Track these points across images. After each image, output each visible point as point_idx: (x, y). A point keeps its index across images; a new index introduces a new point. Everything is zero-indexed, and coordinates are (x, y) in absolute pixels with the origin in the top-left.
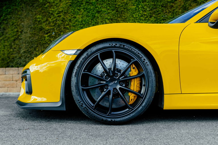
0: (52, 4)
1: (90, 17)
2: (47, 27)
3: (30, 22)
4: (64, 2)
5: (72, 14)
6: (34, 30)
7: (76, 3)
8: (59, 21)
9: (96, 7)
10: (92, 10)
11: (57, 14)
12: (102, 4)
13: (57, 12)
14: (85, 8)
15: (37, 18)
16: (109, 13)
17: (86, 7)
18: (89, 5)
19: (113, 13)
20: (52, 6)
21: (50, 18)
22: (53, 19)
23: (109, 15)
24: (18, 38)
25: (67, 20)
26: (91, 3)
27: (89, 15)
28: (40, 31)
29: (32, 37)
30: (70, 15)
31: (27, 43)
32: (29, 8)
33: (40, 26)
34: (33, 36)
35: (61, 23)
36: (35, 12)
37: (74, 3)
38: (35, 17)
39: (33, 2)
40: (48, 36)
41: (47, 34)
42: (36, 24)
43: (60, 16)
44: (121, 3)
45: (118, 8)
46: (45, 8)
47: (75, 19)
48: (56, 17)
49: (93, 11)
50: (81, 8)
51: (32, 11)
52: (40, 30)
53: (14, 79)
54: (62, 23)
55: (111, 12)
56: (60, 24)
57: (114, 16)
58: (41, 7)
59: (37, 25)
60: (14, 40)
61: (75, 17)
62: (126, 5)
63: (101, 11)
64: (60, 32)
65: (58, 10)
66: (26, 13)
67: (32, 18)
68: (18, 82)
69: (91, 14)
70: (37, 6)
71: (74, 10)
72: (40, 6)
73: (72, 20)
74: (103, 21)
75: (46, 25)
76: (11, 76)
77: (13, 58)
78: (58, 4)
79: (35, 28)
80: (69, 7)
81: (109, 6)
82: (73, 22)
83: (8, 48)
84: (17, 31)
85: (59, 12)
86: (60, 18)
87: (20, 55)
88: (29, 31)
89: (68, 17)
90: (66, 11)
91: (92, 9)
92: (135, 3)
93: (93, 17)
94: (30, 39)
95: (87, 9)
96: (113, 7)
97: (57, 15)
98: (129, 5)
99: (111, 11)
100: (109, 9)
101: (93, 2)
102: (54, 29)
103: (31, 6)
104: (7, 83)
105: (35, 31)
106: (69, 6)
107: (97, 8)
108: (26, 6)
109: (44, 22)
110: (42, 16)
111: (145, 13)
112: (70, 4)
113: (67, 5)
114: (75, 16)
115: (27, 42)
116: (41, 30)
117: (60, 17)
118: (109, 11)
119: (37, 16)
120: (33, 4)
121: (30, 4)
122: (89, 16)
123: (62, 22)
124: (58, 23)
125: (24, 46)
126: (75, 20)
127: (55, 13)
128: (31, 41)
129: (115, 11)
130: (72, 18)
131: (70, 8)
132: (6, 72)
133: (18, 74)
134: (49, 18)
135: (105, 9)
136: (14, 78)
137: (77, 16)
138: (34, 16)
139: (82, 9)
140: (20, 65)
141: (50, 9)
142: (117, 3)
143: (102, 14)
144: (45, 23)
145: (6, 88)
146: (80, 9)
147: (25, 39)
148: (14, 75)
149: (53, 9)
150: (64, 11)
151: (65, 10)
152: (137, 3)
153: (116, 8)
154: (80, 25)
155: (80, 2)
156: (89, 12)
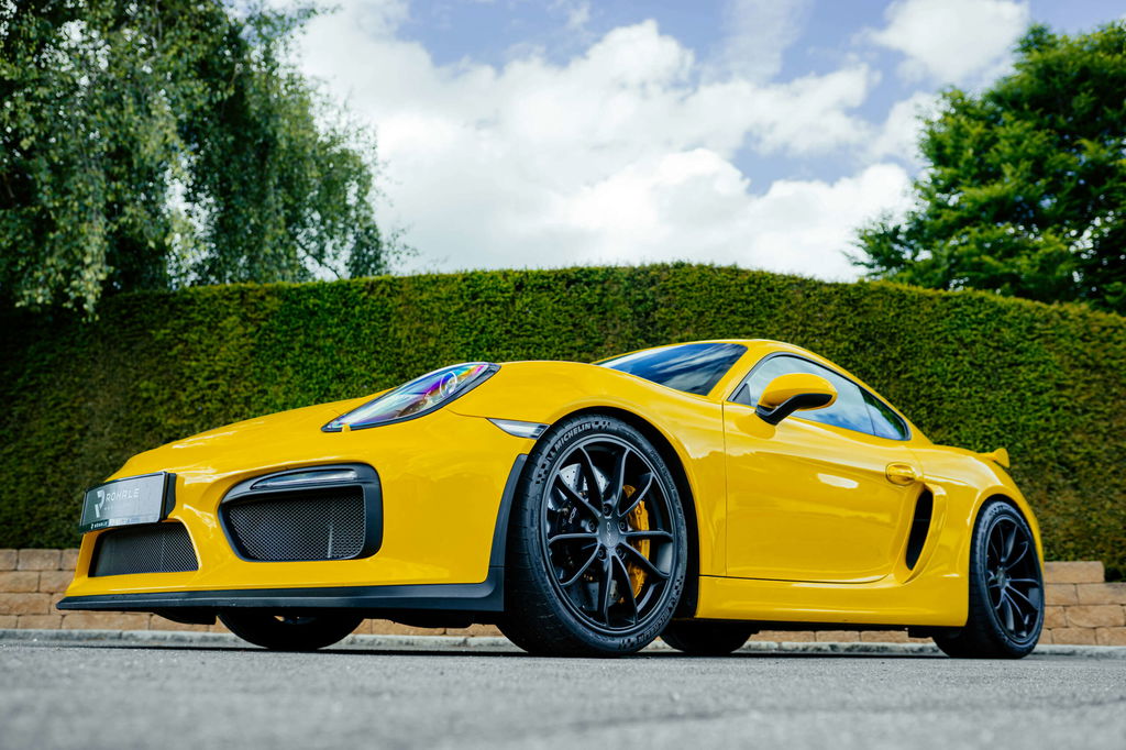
0: (193, 347)
1: (311, 394)
2: (170, 421)
3: (116, 401)
4: (231, 343)
5: (255, 382)
6: (126, 429)
7: (271, 348)
8: (210, 401)
9: (335, 363)
10: (321, 371)
11: (208, 379)
12: (356, 352)
13: (206, 374)
14: (298, 362)
15: (141, 391)
17: (301, 361)
18: (311, 353)
19: (387, 381)
20: (191, 351)
21: (184, 390)
22: (192, 394)
23: (374, 386)
24: (71, 451)
25: (239, 400)
26: (319, 349)
27: (311, 386)
28: (148, 431)
29: (119, 449)
30: (248, 384)
31: (100, 468)
32: (116, 356)
33: (148, 414)
34: (122, 446)
35: (216, 409)
36: (136, 368)
37: (265, 345)
38: (132, 387)
39: (132, 339)
42: (136, 407)
43: (217, 386)
44: (417, 351)
45: (406, 366)
46: (170, 357)
47: (262, 397)
48: (201, 389)
49: (325, 374)
50: (285, 363)
51: (127, 367)
52: (146, 428)
53: (43, 588)
54: (220, 410)
55: (381, 379)
56: (214, 412)
58: (157, 354)
59: (139, 413)
60: (56, 458)
61: (264, 392)
62: (434, 357)
63: (349, 375)
65: (210, 366)
66: (104, 372)
67: (123, 390)
68: (55, 596)
69: (317, 383)
70: (143, 351)
71: (263, 369)
72: (154, 350)
73: (253, 399)
75: (169, 414)
76: (36, 575)
77: (45, 519)
78: (212, 346)
79: (132, 420)
80: (246, 359)
81: (377, 359)
82: (257, 408)
83: (29, 483)
84: (70, 429)
85: (213, 374)
86: (215, 392)
87: (69, 507)
88: (108, 430)
89: (241, 389)
90: (235, 371)
91: (321, 368)
92: (462, 350)
93: (322, 393)
94: (111, 457)
95: (304, 367)
96: (389, 362)
97: (207, 383)
98: (441, 356)
100: (374, 370)
101: (325, 346)
102: (192, 425)
103: (125, 350)
104: (19, 598)
105: (128, 432)
106: (247, 355)
107: (338, 366)
108: (110, 348)
109: (161, 403)
110: (158, 384)
112: (252, 348)
113: (242, 351)
114: (265, 387)
115: (97, 466)
116: (150, 429)
117: (216, 389)
118: (374, 375)
119: (142, 382)
120: (131, 344)
121: (121, 343)
122: (310, 390)
123: (219, 405)
124: (208, 408)
125: (87, 478)
126: (263, 400)
127: (199, 376)
128: (113, 462)
129: (395, 375)
130: (254, 394)
131: (250, 360)
132: (18, 561)
133: (60, 570)
134: (179, 392)
135: (363, 367)
136: (42, 582)
137: (272, 389)
138: (130, 382)
139: (288, 367)
140: (65, 542)
141: (187, 363)
142: (402, 349)
143: (351, 383)
144: (165, 408)
145: (14, 618)
146: (283, 366)
147: (93, 456)
148: (44, 574)
149: (194, 364)
150: (230, 370)
151: (233, 368)
152: (469, 351)
153: (400, 365)
155: (285, 345)
156: (310, 378)
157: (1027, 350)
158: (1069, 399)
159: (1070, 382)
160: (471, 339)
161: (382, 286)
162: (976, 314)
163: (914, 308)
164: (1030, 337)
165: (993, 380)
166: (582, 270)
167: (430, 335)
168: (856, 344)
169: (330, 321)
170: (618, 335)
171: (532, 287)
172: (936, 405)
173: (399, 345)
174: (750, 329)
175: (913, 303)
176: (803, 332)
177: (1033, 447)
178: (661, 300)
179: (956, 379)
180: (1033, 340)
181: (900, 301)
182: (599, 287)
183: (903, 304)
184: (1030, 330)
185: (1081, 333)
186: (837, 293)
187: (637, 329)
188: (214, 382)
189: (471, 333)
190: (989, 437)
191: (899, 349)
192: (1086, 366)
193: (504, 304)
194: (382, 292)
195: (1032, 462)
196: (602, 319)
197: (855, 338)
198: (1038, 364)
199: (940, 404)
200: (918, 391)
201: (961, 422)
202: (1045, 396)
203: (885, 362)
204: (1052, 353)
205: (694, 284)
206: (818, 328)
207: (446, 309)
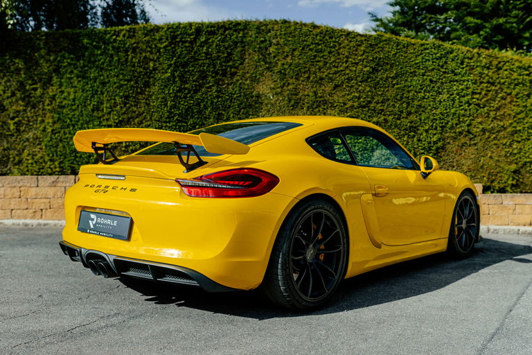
1: (88, 93)
2: (13, 108)
7: (65, 67)
8: (34, 96)
9: (100, 76)
10: (92, 81)
11: (31, 84)
12: (111, 70)
13: (30, 82)
16: (122, 86)
19: (129, 85)
23: (121, 89)
40: (14, 123)
41: (13, 118)
43: (37, 88)
44: (144, 69)
45: (138, 77)
47: (62, 95)
48: (28, 90)
49: (95, 82)
50: (73, 76)
56: (37, 103)
57: (131, 92)
61: (63, 92)
63: (108, 83)
64: (36, 116)
65: (32, 77)
71: (61, 79)
73: (57, 96)
74: (111, 100)
75: (12, 104)
80: (51, 74)
81: (122, 74)
82: (59, 101)
85: (34, 81)
86: (36, 92)
89: (50, 91)
90: (46, 80)
91: (93, 79)
93: (94, 93)
95: (83, 78)
96: (129, 75)
97: (31, 87)
98: (157, 72)
99: (126, 83)
100: (121, 80)
102: (25, 110)
106: (52, 71)
107: (102, 78)
109: (8, 98)
110: (5, 87)
111: (186, 86)
112: (54, 67)
113: (49, 68)
114: (63, 89)
118: (121, 82)
122: (87, 91)
123: (39, 99)
124: (33, 101)
127: (27, 83)
129: (132, 82)
130: (57, 93)
131: (54, 75)
134: (16, 92)
135: (115, 78)
137: (67, 90)
139: (75, 79)
142: (136, 68)
143: (109, 87)
144: (10, 100)
146: (72, 78)
149: (23, 76)
150: (43, 79)
153: (135, 77)
154: (72, 105)
156: (87, 84)
157: (460, 74)
158: (478, 99)
159: (479, 91)
160: (173, 62)
161: (124, 32)
162: (436, 54)
163: (404, 49)
164: (462, 66)
165: (440, 90)
166: (232, 23)
167: (151, 60)
168: (374, 69)
169: (96, 52)
170: (251, 59)
171: (206, 32)
172: (411, 102)
173: (134, 66)
174: (319, 59)
175: (404, 47)
176: (347, 61)
177: (456, 124)
178: (274, 41)
179: (422, 89)
180: (463, 68)
181: (398, 46)
182: (242, 32)
183: (399, 48)
184: (462, 63)
185: (488, 65)
186: (365, 40)
187: (261, 56)
188: (35, 86)
189: (172, 58)
190: (436, 119)
191: (395, 72)
192: (488, 82)
193: (191, 42)
194: (124, 36)
195: (455, 132)
196: (242, 50)
197: (373, 66)
198: (464, 81)
199: (413, 102)
200: (403, 94)
201: (423, 111)
202: (466, 99)
203: (387, 79)
204: (472, 75)
205: (291, 33)
206: (354, 59)
207: (159, 45)
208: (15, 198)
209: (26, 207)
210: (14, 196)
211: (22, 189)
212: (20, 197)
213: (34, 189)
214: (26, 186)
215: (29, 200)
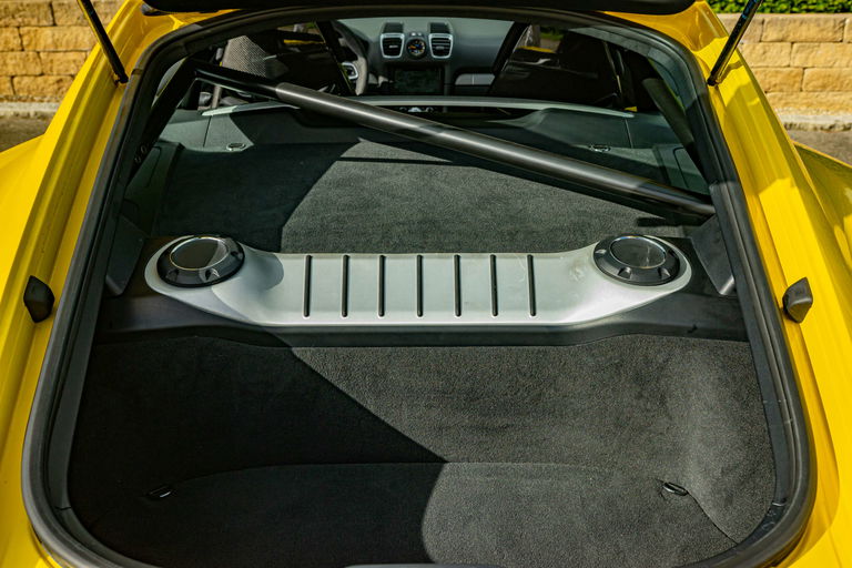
208: (12, 50)
209: (38, 71)
210: (11, 46)
211: (24, 30)
212: (23, 50)
213: (48, 32)
214: (28, 25)
215: (42, 55)
